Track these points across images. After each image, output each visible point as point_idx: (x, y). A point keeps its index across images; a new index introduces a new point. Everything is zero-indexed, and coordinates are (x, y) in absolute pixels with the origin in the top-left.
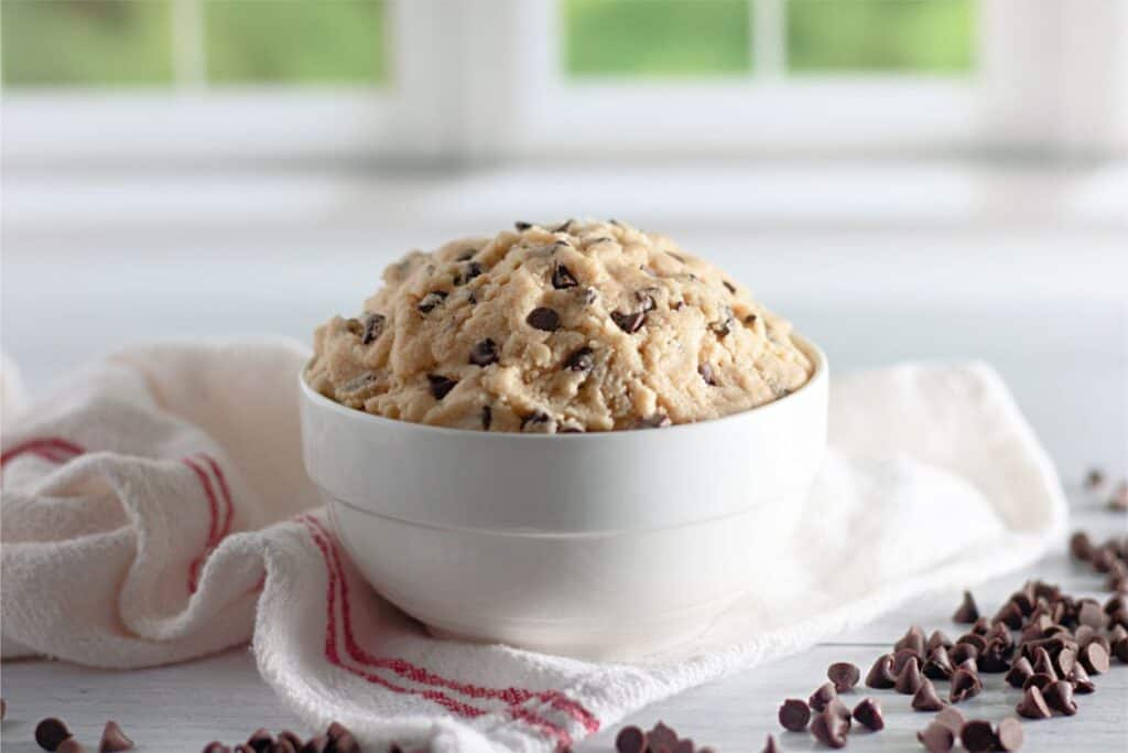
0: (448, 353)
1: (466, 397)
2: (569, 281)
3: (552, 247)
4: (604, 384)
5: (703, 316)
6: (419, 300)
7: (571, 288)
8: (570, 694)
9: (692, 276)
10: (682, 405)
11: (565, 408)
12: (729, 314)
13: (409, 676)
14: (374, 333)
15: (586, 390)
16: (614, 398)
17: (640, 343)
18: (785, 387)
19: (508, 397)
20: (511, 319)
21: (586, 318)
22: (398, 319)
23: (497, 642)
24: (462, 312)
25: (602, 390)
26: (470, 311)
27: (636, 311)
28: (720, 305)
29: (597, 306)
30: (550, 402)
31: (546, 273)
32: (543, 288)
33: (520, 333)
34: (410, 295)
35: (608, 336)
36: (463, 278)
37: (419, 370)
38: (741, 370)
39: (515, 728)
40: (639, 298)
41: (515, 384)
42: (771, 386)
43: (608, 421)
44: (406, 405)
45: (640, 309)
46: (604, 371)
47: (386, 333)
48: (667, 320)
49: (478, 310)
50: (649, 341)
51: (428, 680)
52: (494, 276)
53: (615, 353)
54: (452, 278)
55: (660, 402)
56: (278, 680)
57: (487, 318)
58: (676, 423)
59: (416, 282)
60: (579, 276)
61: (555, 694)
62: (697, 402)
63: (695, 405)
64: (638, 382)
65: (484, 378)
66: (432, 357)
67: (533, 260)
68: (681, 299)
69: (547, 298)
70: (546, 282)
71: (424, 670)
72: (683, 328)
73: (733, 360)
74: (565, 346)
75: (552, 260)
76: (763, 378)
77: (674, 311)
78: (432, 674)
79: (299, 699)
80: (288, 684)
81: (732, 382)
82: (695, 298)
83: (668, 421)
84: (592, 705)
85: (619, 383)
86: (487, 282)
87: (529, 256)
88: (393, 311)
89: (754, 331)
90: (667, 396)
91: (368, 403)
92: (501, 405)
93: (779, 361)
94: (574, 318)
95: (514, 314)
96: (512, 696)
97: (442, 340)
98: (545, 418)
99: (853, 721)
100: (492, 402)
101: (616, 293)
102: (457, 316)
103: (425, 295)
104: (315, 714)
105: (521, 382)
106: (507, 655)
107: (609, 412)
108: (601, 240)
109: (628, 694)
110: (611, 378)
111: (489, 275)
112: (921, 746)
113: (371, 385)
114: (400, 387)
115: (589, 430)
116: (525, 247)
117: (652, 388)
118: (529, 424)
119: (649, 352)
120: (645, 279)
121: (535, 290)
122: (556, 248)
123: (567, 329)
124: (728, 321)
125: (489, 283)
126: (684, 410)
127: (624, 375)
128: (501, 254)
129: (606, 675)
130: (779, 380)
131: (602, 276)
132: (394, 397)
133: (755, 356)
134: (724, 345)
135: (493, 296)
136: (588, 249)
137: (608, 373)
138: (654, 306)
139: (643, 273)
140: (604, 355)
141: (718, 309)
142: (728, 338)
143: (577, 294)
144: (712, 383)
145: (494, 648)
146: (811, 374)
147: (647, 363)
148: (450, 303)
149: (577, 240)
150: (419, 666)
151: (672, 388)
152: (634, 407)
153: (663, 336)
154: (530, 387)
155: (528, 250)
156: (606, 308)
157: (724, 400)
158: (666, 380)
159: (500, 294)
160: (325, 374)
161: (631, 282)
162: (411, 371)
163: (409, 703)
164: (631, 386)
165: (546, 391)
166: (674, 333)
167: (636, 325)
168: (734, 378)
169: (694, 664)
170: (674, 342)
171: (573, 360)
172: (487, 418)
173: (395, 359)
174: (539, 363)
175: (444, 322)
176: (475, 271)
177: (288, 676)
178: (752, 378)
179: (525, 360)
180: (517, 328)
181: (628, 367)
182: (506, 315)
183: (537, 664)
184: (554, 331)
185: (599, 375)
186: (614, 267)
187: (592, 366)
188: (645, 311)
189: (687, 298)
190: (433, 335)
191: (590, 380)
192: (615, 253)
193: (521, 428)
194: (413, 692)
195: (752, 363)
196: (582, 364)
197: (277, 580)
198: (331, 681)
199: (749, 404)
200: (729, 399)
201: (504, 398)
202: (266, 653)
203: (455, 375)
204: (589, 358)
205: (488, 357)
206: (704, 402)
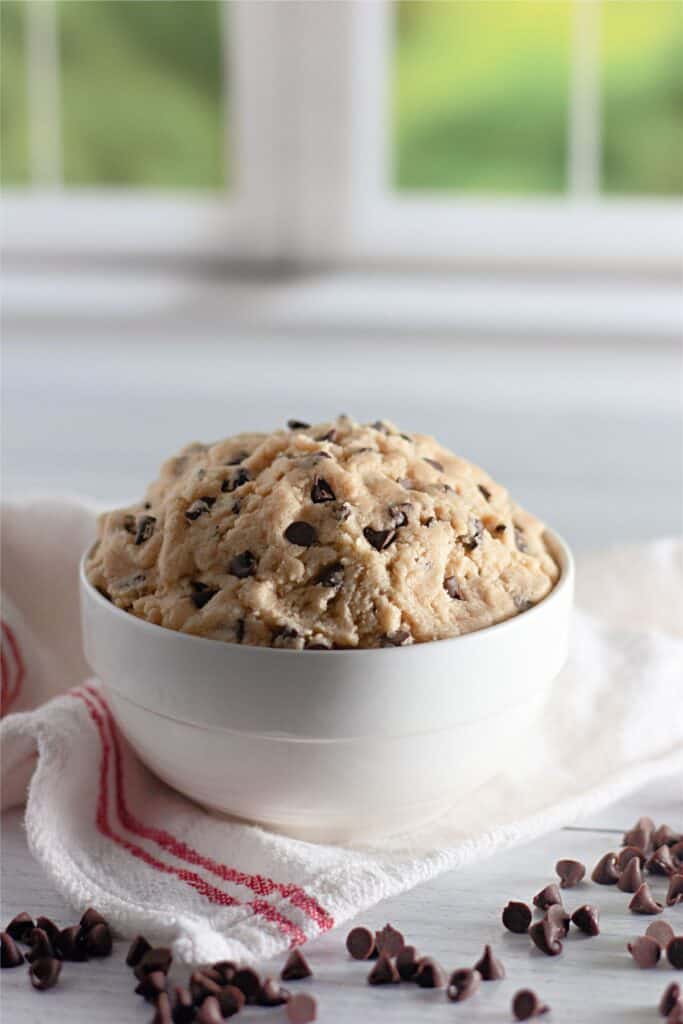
0: (209, 563)
1: (222, 610)
2: (326, 496)
3: (315, 458)
4: (352, 600)
5: (452, 530)
6: (189, 504)
7: (328, 502)
8: (309, 891)
9: (447, 487)
10: (425, 621)
11: (314, 623)
12: (477, 527)
13: (170, 851)
14: (145, 536)
15: (335, 605)
16: (361, 613)
17: (388, 560)
18: (527, 599)
19: (261, 611)
20: (269, 534)
21: (340, 534)
22: (167, 524)
23: (251, 823)
24: (226, 521)
25: (350, 606)
26: (233, 521)
27: (388, 528)
28: (470, 519)
29: (351, 523)
30: (301, 617)
31: (306, 486)
32: (301, 503)
33: (277, 547)
34: (181, 499)
35: (359, 554)
36: (231, 484)
37: (182, 577)
38: (487, 583)
39: (254, 923)
40: (392, 515)
41: (268, 598)
42: (514, 599)
43: (353, 638)
44: (168, 612)
45: (392, 525)
46: (353, 588)
47: (156, 535)
48: (417, 537)
49: (240, 521)
50: (397, 558)
51: (187, 856)
52: (258, 485)
53: (364, 571)
54: (220, 483)
55: (405, 618)
56: (46, 858)
57: (246, 531)
58: (419, 640)
59: (187, 485)
60: (337, 492)
61: (296, 890)
62: (440, 618)
63: (438, 622)
64: (384, 599)
65: (241, 590)
66: (195, 565)
67: (295, 471)
68: (432, 514)
69: (305, 512)
70: (305, 496)
71: (184, 845)
72: (431, 544)
73: (480, 572)
74: (318, 562)
75: (312, 472)
76: (506, 590)
77: (425, 527)
78: (191, 849)
79: (64, 878)
80: (54, 862)
81: (477, 595)
82: (446, 511)
83: (410, 639)
84: (327, 903)
85: (367, 600)
86: (251, 491)
87: (293, 467)
88: (164, 514)
89: (503, 542)
90: (412, 612)
91: (136, 603)
92: (254, 620)
93: (525, 570)
94: (329, 534)
95: (273, 527)
96: (259, 885)
97: (206, 549)
98: (294, 634)
99: (571, 923)
100: (245, 616)
101: (371, 509)
102: (220, 525)
103: (194, 499)
104: (75, 894)
105: (275, 596)
106: (258, 840)
107: (355, 628)
108: (363, 450)
109: (362, 891)
110: (359, 595)
111: (254, 483)
112: (629, 955)
113: (140, 585)
114: (165, 589)
115: (336, 646)
116: (290, 456)
117: (397, 605)
118: (279, 640)
119: (397, 570)
120: (400, 493)
121: (293, 504)
122: (318, 460)
123: (320, 545)
124: (477, 535)
125: (253, 492)
126: (426, 628)
127: (372, 592)
128: (268, 460)
129: (344, 871)
130: (522, 592)
131: (358, 490)
132: (159, 601)
133: (502, 567)
134: (471, 559)
135: (255, 507)
136: (349, 460)
137: (356, 590)
138: (406, 522)
139: (400, 487)
140: (353, 572)
141: (468, 523)
142: (476, 551)
143: (334, 510)
144: (456, 597)
145: (248, 830)
146: (556, 582)
147: (395, 581)
148: (216, 510)
149: (339, 450)
150: (180, 840)
151: (418, 605)
152: (379, 623)
153: (411, 553)
154: (283, 601)
155: (292, 460)
156: (359, 524)
157: (467, 615)
158: (412, 599)
159: (261, 508)
160: (100, 568)
161: (386, 496)
162: (176, 577)
163: (164, 884)
164: (378, 602)
165: (298, 605)
166: (423, 550)
167: (387, 541)
168: (479, 592)
169: (428, 860)
170: (422, 559)
171: (324, 575)
172: (241, 631)
173: (161, 563)
174: (292, 578)
175: (208, 531)
176: (242, 478)
177: (55, 854)
178: (496, 592)
179: (280, 575)
180: (274, 542)
181: (376, 585)
182: (264, 528)
183: (283, 853)
184: (309, 546)
185: (349, 591)
186: (372, 481)
187: (342, 583)
188: (397, 526)
189: (438, 511)
190: (197, 543)
191: (339, 596)
192: (374, 465)
193: (272, 644)
194: (171, 870)
195: (498, 575)
196: (333, 580)
197: (48, 763)
198: (97, 855)
199: (490, 619)
200: (471, 613)
201: (257, 613)
202: (37, 830)
203: (215, 584)
204: (339, 575)
205: (246, 570)
206: (447, 616)
